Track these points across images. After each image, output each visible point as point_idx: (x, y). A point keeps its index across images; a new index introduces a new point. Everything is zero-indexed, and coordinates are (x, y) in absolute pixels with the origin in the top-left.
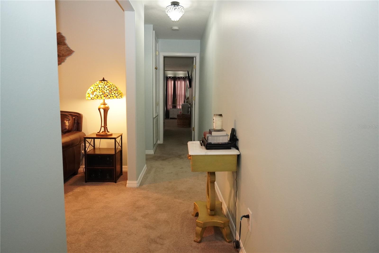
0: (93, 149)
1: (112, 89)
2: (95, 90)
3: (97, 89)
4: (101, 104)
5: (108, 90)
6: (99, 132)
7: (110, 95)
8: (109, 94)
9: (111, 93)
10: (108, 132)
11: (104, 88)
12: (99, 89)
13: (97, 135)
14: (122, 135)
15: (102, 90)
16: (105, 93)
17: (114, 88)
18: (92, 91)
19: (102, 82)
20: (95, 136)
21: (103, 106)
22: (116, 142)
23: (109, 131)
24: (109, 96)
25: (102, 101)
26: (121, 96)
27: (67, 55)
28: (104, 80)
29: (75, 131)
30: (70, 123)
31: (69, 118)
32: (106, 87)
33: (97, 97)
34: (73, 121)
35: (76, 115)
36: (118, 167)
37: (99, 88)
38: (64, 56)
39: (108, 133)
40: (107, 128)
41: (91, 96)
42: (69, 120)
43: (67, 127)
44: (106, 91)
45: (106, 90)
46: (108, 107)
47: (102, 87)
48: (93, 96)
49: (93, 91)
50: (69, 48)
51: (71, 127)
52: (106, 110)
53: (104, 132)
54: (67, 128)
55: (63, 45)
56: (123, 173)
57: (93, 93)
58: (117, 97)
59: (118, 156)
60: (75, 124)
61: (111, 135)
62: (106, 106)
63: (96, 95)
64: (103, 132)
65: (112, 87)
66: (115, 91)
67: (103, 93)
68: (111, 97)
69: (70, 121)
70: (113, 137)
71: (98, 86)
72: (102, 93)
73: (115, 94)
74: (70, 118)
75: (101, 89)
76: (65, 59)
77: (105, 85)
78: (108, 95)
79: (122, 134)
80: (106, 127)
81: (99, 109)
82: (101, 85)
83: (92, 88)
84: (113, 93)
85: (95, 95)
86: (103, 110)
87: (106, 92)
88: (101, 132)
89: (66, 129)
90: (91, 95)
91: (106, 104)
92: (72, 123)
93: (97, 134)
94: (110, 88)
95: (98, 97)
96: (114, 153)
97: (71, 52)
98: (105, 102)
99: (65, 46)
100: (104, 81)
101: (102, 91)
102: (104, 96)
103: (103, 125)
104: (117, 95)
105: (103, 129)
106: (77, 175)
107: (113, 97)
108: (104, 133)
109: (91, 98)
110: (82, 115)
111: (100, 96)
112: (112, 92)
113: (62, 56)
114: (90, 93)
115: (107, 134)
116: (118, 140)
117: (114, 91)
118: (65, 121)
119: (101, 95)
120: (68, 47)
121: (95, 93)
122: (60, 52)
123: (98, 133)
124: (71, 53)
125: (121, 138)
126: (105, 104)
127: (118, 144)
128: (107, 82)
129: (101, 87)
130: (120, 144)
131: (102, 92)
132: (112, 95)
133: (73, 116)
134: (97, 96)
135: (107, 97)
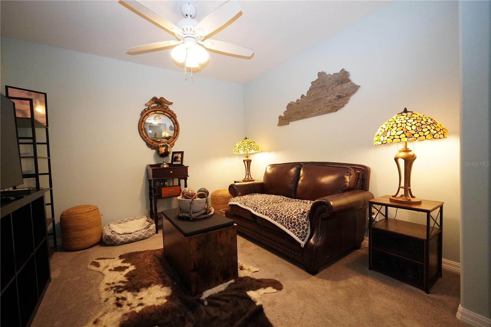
0: (385, 220)
1: (422, 122)
2: (389, 129)
3: (392, 127)
4: (400, 151)
5: (415, 125)
6: (395, 196)
7: (418, 133)
8: (416, 132)
9: (421, 130)
10: (412, 197)
11: (406, 123)
12: (397, 126)
13: (391, 200)
14: (443, 205)
15: (401, 126)
16: (408, 131)
17: (427, 121)
18: (383, 130)
19: (402, 115)
20: (388, 202)
21: (403, 154)
22: (431, 218)
23: (413, 195)
24: (416, 135)
25: (401, 146)
26: (443, 135)
27: (351, 94)
28: (406, 111)
29: (358, 190)
30: (352, 179)
31: (350, 173)
32: (411, 121)
33: (392, 140)
34: (356, 176)
35: (361, 169)
36: (433, 258)
37: (397, 124)
38: (348, 95)
39: (413, 200)
40: (410, 190)
41: (382, 139)
42: (350, 175)
43: (347, 184)
44: (411, 127)
45: (411, 125)
46: (414, 155)
47: (401, 123)
48: (386, 138)
49: (386, 130)
50: (354, 84)
51: (353, 184)
52: (409, 161)
53: (404, 197)
54: (348, 186)
55: (347, 83)
56: (443, 273)
57: (384, 134)
58: (433, 135)
59: (433, 244)
60: (359, 180)
61: (419, 203)
62: (410, 153)
63: (390, 135)
64: (402, 196)
65: (422, 120)
66: (429, 125)
67: (404, 132)
68: (420, 136)
69: (352, 176)
70: (422, 207)
71: (394, 122)
72: (402, 132)
73: (429, 130)
74: (352, 172)
75: (399, 125)
76: (349, 99)
77: (407, 118)
78: (413, 135)
79: (444, 203)
80: (409, 188)
81: (396, 159)
82: (401, 119)
83: (384, 126)
84: (424, 130)
85: (388, 136)
86: (404, 161)
87: (409, 128)
88: (399, 195)
89: (345, 186)
90: (382, 137)
91: (410, 151)
92: (354, 179)
93: (391, 198)
94: (419, 121)
95: (394, 138)
96: (425, 238)
97: (357, 88)
98: (408, 148)
99: (350, 82)
100: (406, 113)
101: (401, 128)
102: (406, 137)
103: (403, 184)
104: (435, 132)
105: (402, 192)
106: (359, 251)
107: (426, 136)
108: (405, 199)
109: (382, 142)
110: (370, 168)
111: (398, 137)
112: (422, 128)
113: (345, 96)
114: (380, 135)
115: (410, 200)
116: (435, 214)
117: (428, 127)
118: (346, 176)
119: (399, 135)
120: (352, 83)
121: (389, 133)
122: (343, 92)
123: (393, 196)
124: (357, 90)
125: (441, 211)
126: (407, 150)
127: (434, 222)
128: (413, 113)
129: (401, 121)
130: (438, 221)
131: (402, 130)
132: (423, 133)
133: (357, 170)
134: (392, 137)
135: (413, 136)
